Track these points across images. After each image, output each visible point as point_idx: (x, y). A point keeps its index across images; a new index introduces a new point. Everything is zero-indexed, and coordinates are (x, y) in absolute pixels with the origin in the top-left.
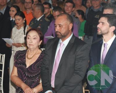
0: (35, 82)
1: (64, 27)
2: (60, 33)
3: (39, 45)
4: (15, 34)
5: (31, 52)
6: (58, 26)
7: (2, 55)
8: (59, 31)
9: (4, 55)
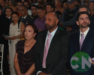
0: (30, 65)
1: (52, 20)
2: (49, 25)
3: (34, 37)
4: (12, 29)
5: (28, 42)
6: (48, 20)
7: (1, 45)
8: (48, 24)
9: (3, 45)
